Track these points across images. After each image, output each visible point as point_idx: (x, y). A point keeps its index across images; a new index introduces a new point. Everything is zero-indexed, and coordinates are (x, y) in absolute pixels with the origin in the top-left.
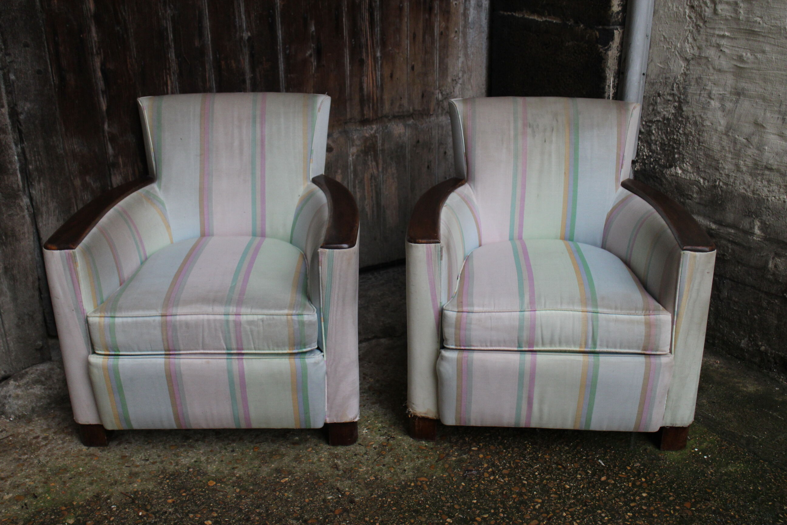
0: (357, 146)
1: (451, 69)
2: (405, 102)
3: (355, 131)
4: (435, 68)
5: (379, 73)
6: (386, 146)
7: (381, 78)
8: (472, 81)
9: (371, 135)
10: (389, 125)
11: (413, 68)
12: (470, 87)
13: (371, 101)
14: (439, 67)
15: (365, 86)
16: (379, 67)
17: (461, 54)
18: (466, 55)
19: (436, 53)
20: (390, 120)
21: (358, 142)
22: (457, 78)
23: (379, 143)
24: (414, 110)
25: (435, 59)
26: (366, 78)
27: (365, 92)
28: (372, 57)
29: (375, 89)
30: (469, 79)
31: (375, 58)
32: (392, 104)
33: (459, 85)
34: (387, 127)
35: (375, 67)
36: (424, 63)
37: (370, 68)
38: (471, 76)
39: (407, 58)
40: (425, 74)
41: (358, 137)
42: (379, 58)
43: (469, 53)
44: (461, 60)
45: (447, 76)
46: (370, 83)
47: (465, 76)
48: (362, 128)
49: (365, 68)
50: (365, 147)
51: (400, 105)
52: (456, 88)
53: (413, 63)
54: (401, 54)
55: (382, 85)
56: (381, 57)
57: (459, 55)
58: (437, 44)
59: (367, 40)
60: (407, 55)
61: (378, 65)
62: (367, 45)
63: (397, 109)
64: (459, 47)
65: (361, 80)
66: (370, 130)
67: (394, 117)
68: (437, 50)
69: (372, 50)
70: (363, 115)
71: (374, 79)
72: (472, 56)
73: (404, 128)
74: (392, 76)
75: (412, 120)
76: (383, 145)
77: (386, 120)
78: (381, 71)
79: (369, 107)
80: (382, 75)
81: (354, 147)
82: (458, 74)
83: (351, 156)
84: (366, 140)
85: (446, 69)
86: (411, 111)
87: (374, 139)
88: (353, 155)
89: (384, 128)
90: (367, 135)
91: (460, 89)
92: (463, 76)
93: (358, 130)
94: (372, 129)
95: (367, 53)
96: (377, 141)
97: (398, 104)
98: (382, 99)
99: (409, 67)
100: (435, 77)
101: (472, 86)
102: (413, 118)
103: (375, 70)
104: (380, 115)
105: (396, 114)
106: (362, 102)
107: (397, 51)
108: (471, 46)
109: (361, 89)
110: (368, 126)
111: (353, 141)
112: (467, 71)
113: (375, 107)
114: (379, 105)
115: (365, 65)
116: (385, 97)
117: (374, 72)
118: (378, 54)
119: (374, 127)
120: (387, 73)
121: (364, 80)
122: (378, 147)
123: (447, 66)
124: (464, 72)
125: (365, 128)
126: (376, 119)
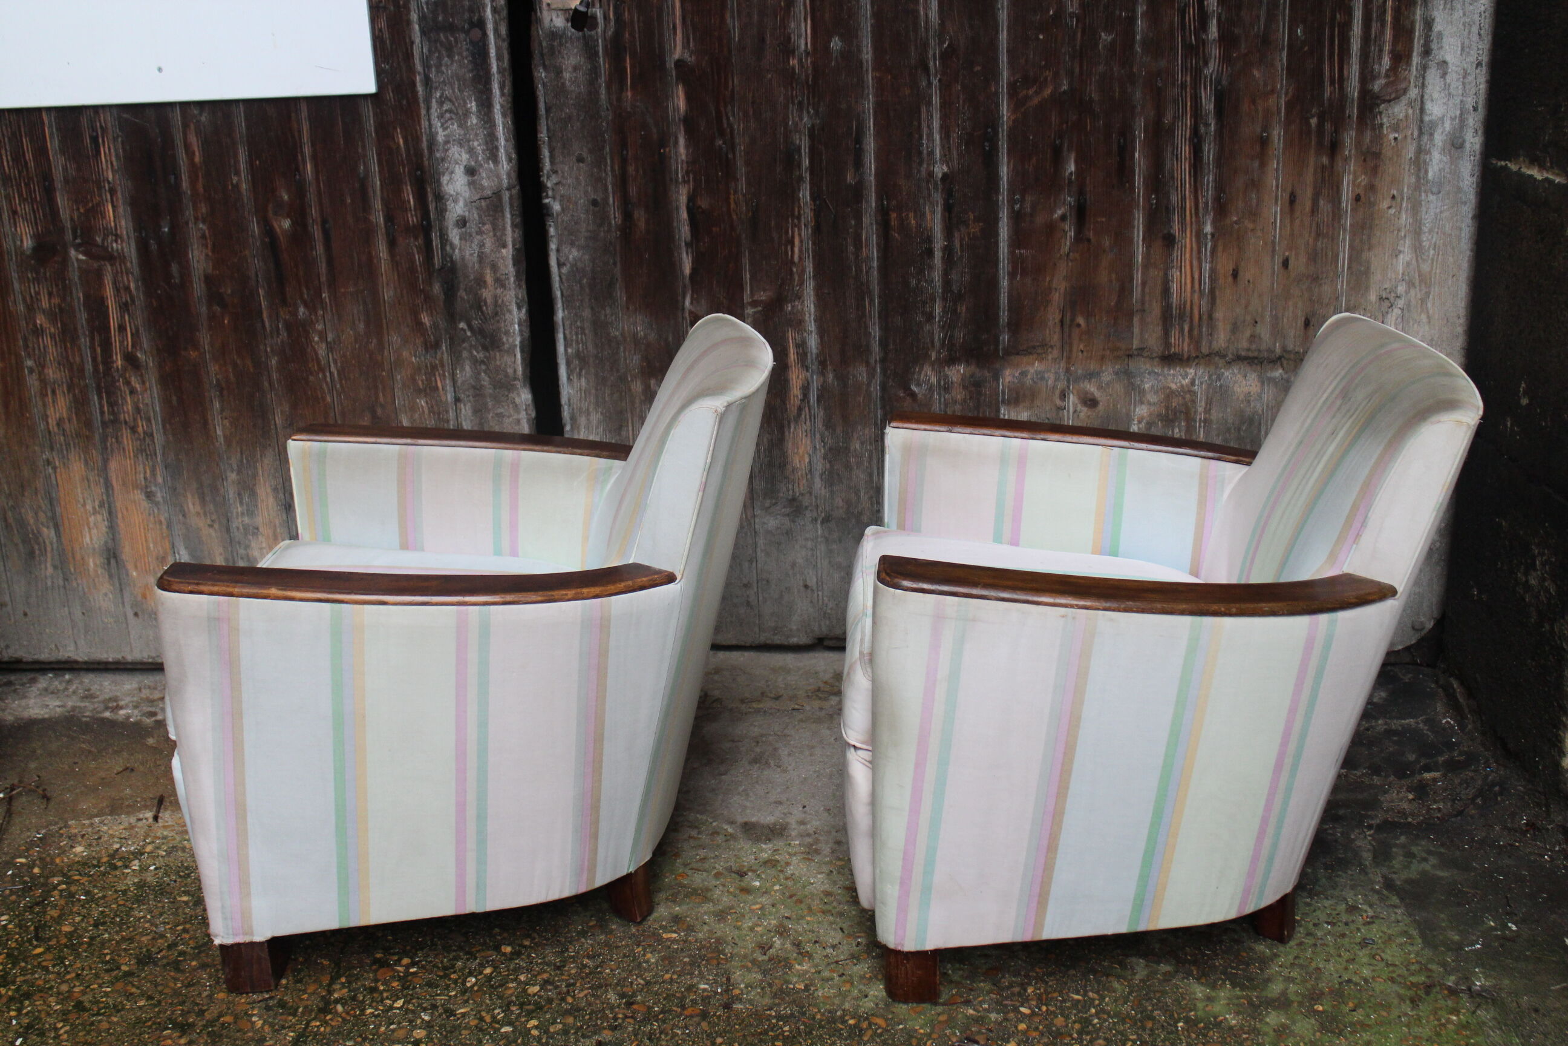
0: (1149, 404)
1: (1376, 277)
2: (1264, 331)
3: (1149, 374)
4: (1340, 270)
5: (1206, 267)
6: (1215, 415)
7: (1210, 277)
8: (1429, 305)
9: (1182, 386)
10: (1227, 374)
11: (1285, 264)
12: (1424, 317)
13: (1188, 320)
14: (1349, 268)
15: (1174, 288)
16: (1208, 254)
17: (1406, 246)
18: (1418, 249)
19: (1344, 239)
20: (1229, 363)
21: (1152, 398)
22: (1393, 295)
23: (1201, 406)
24: (1284, 349)
25: (1341, 249)
26: (1178, 273)
27: (1175, 299)
28: (1194, 234)
29: (1196, 296)
30: (1423, 301)
31: (1199, 235)
32: (1235, 329)
33: (1397, 311)
34: (1219, 378)
35: (1199, 252)
36: (1314, 257)
37: (1188, 255)
38: (1428, 294)
39: (1273, 242)
40: (1316, 279)
41: (1152, 386)
42: (1209, 237)
43: (1426, 244)
44: (1406, 256)
45: (1367, 288)
46: (1185, 284)
47: (1412, 292)
48: (1166, 371)
49: (1176, 253)
50: (1167, 408)
51: (1253, 336)
52: (1389, 316)
53: (1287, 254)
54: (1259, 234)
55: (1212, 291)
56: (1213, 235)
57: (1400, 248)
58: (1346, 219)
59: (1184, 198)
60: (1275, 237)
61: (1206, 250)
62: (1183, 209)
63: (1244, 344)
64: (1399, 230)
65: (1166, 275)
66: (1180, 377)
67: (1239, 359)
68: (1345, 230)
69: (1194, 219)
70: (1167, 344)
71: (1196, 276)
72: (1432, 252)
73: (1259, 384)
74: (1235, 275)
75: (1280, 371)
76: (1207, 411)
77: (1221, 362)
78: (1212, 262)
79: (1182, 330)
80: (1213, 271)
81: (1143, 407)
82: (1396, 287)
83: (1136, 422)
84: (1170, 394)
85: (1367, 272)
86: (1278, 350)
87: (1188, 396)
88: (1140, 422)
89: (1214, 377)
90: (1173, 386)
91: (1399, 320)
92: (1408, 292)
93: (1155, 373)
94: (1185, 376)
95: (1183, 223)
96: (1194, 402)
97: (1248, 334)
98: (1210, 317)
99: (1278, 260)
100: (1339, 287)
101: (1428, 317)
102: (1282, 366)
103: (1199, 260)
104: (1205, 350)
105: (1243, 354)
106: (1167, 317)
107: (1251, 226)
108: (1431, 231)
109: (1166, 291)
110: (1178, 369)
111: (1142, 392)
112: (1417, 284)
113: (1196, 332)
114: (1204, 329)
115: (1176, 248)
116: (1219, 315)
117: (1195, 263)
118: (1208, 229)
119: (1191, 371)
120: (1225, 265)
121: (1172, 276)
122: (1195, 412)
123: (1368, 268)
124: (1411, 284)
125: (1172, 372)
126: (1197, 357)
